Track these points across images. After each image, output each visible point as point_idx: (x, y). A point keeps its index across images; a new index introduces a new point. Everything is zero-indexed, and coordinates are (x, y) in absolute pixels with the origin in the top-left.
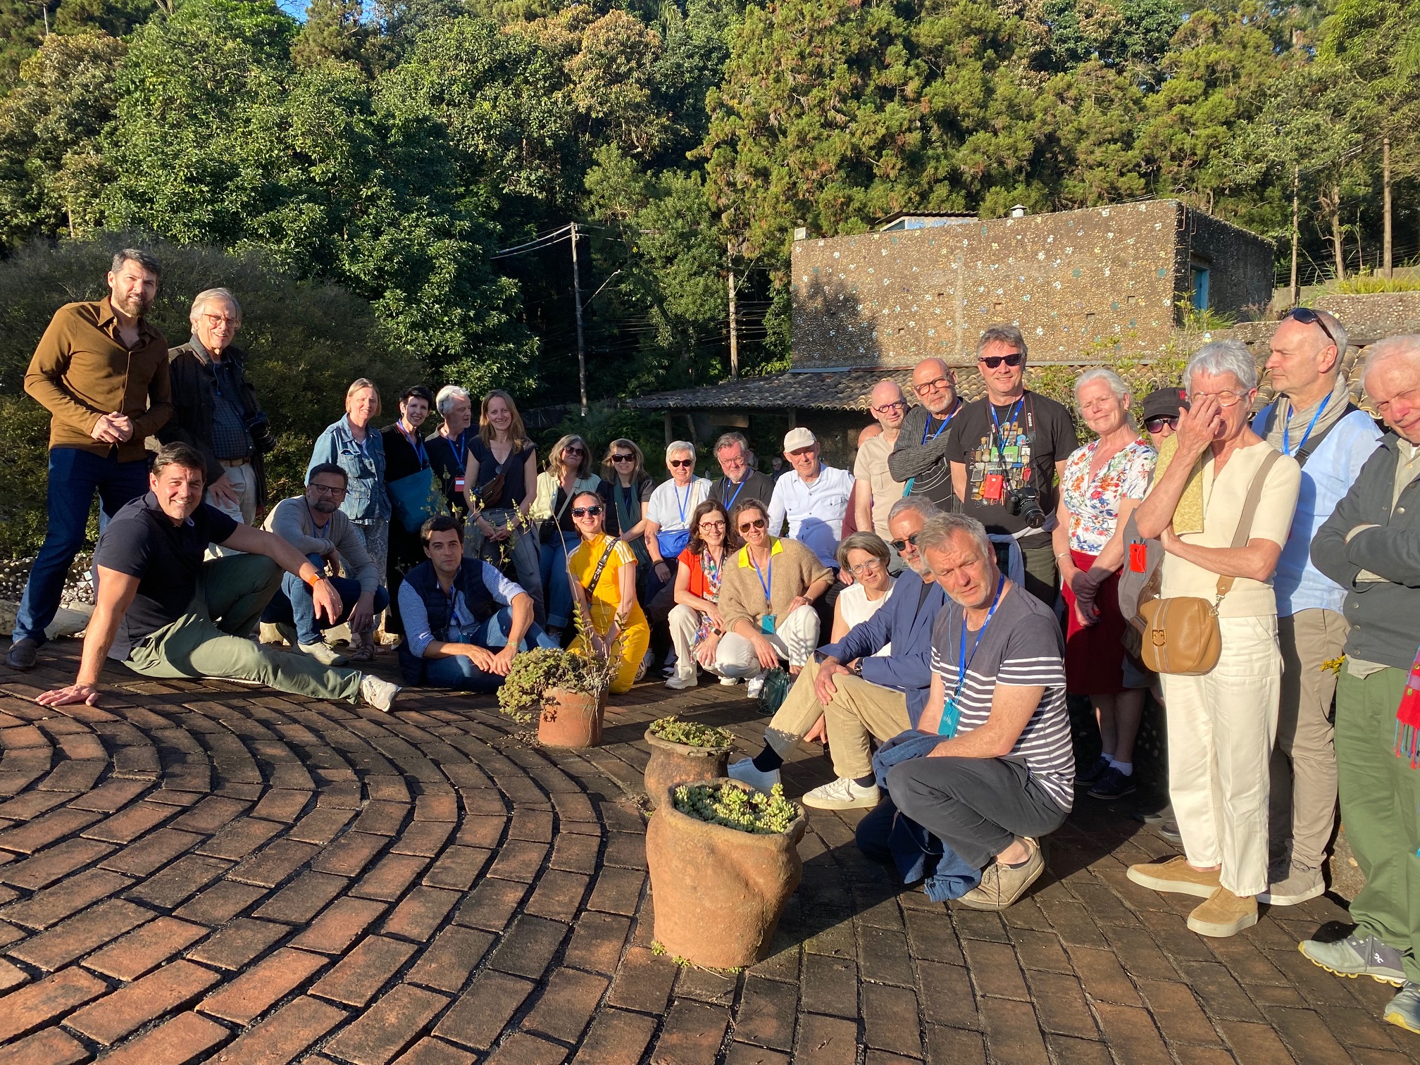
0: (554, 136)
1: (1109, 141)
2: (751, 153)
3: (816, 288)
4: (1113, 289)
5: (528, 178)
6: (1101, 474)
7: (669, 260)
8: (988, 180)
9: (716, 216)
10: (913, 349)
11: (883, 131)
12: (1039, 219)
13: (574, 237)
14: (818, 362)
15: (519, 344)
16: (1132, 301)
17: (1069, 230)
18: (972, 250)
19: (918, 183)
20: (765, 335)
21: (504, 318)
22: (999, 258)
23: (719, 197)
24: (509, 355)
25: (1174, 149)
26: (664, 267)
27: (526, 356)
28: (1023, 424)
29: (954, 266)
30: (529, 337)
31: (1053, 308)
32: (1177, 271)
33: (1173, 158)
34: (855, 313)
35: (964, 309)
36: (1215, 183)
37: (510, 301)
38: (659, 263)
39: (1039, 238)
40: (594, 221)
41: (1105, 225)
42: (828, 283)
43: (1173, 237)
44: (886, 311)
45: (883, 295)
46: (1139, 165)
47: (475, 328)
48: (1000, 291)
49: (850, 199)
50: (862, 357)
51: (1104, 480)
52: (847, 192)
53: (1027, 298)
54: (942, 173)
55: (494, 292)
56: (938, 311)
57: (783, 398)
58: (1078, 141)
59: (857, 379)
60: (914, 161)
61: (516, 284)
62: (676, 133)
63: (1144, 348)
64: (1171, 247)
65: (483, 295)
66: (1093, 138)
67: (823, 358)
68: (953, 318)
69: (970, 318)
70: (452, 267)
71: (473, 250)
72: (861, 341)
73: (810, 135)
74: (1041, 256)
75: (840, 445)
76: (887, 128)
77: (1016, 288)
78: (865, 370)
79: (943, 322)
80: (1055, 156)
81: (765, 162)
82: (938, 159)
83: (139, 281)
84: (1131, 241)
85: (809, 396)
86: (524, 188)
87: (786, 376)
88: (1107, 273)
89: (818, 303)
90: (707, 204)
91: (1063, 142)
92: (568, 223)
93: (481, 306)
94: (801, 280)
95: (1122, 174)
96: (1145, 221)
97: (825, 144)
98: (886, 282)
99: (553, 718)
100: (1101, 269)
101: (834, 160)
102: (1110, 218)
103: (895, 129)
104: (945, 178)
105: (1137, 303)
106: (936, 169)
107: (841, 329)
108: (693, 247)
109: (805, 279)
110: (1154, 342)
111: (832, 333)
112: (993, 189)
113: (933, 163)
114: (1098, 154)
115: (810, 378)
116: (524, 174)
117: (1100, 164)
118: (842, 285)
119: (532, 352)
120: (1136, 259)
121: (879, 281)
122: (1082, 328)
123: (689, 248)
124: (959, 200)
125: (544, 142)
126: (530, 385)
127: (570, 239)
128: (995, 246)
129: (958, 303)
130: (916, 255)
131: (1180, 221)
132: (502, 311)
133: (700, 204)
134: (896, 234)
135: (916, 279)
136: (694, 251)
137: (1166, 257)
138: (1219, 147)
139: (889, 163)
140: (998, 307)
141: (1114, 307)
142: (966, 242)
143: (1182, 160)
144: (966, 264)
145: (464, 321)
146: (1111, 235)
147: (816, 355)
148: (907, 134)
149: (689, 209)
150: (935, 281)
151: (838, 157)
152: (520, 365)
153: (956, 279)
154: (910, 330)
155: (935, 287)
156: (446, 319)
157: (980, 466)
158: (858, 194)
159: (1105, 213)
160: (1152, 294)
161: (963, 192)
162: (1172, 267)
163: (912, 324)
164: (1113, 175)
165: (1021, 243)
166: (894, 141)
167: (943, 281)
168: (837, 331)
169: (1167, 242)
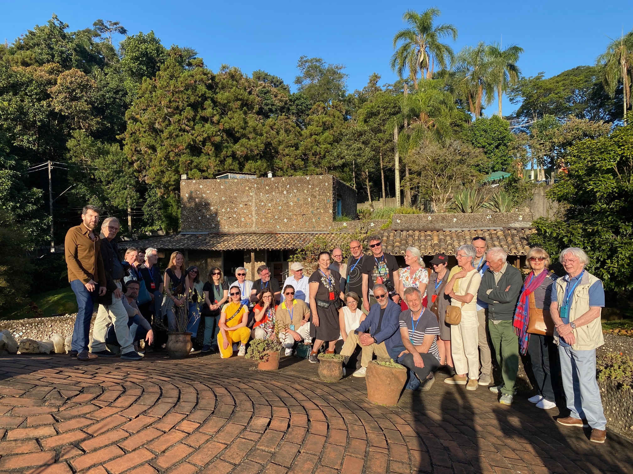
0: (41, 121)
1: (290, 146)
2: (146, 139)
3: (191, 198)
4: (312, 206)
5: (28, 139)
7: (109, 183)
8: (247, 158)
9: (132, 164)
10: (236, 225)
11: (206, 135)
12: (284, 179)
13: (50, 168)
14: (193, 230)
15: (42, 220)
16: (319, 210)
17: (295, 184)
18: (258, 188)
19: (220, 157)
20: (144, 215)
21: (35, 207)
22: (268, 192)
23: (132, 156)
24: (36, 225)
25: (313, 151)
26: (106, 185)
27: (45, 225)
29: (251, 194)
30: (47, 217)
31: (290, 212)
32: (333, 200)
33: (313, 155)
34: (208, 209)
35: (256, 211)
37: (38, 199)
38: (104, 183)
39: (284, 186)
40: (72, 163)
41: (308, 182)
42: (197, 198)
43: (332, 189)
44: (223, 210)
45: (222, 204)
46: (301, 156)
47: (19, 211)
48: (270, 205)
49: (192, 162)
50: (214, 228)
51: (415, 279)
52: (191, 158)
53: (280, 208)
54: (229, 153)
55: (30, 195)
56: (245, 211)
57: (183, 245)
58: (279, 145)
59: (213, 237)
60: (218, 148)
61: (41, 192)
62: (103, 124)
63: (323, 228)
64: (331, 192)
65: (24, 196)
66: (284, 144)
67: (196, 228)
68: (251, 214)
69: (258, 214)
70: (9, 183)
71: (16, 174)
72: (213, 221)
73: (175, 134)
74: (285, 192)
75: (204, 265)
76: (208, 134)
77: (276, 204)
78: (215, 234)
79: (247, 215)
80: (270, 150)
81: (153, 143)
82: (227, 147)
84: (317, 189)
85: (194, 244)
86: (25, 144)
87: (179, 235)
88: (309, 200)
89: (193, 204)
90: (126, 158)
91: (273, 145)
93: (22, 201)
94: (185, 194)
95: (296, 159)
96: (322, 182)
97: (181, 138)
98: (223, 199)
99: (267, 361)
100: (307, 199)
101: (185, 145)
102: (309, 180)
103: (210, 135)
104: (230, 156)
105: (320, 211)
106: (227, 152)
107: (203, 216)
108: (121, 177)
109: (187, 195)
110: (327, 225)
111: (200, 218)
112: (249, 162)
113: (225, 149)
114: (287, 151)
115: (191, 237)
116: (25, 137)
117: (287, 155)
118: (202, 198)
119: (48, 223)
120: (319, 195)
121: (220, 198)
122: (300, 218)
123: (119, 177)
124: (236, 166)
125: (36, 123)
126: (47, 239)
127: (48, 168)
128: (267, 187)
129: (253, 209)
130: (235, 189)
131: (334, 183)
132: (33, 204)
133: (123, 159)
134: (223, 180)
135: (236, 198)
136: (122, 179)
137: (330, 194)
138: (329, 152)
139: (209, 148)
140: (269, 211)
141: (312, 212)
142: (256, 185)
143: (316, 155)
144: (256, 194)
145: (14, 209)
146: (310, 186)
147: (193, 227)
148: (215, 137)
149: (118, 160)
150: (244, 200)
151: (187, 144)
152: (43, 229)
153: (252, 199)
154: (234, 218)
155: (244, 202)
156: (4, 207)
157: (375, 275)
158: (196, 160)
159: (308, 178)
160: (325, 209)
161: (237, 162)
162: (332, 199)
163: (235, 216)
164: (292, 159)
165: (277, 187)
166: (210, 139)
167: (247, 200)
168: (202, 217)
169: (330, 190)
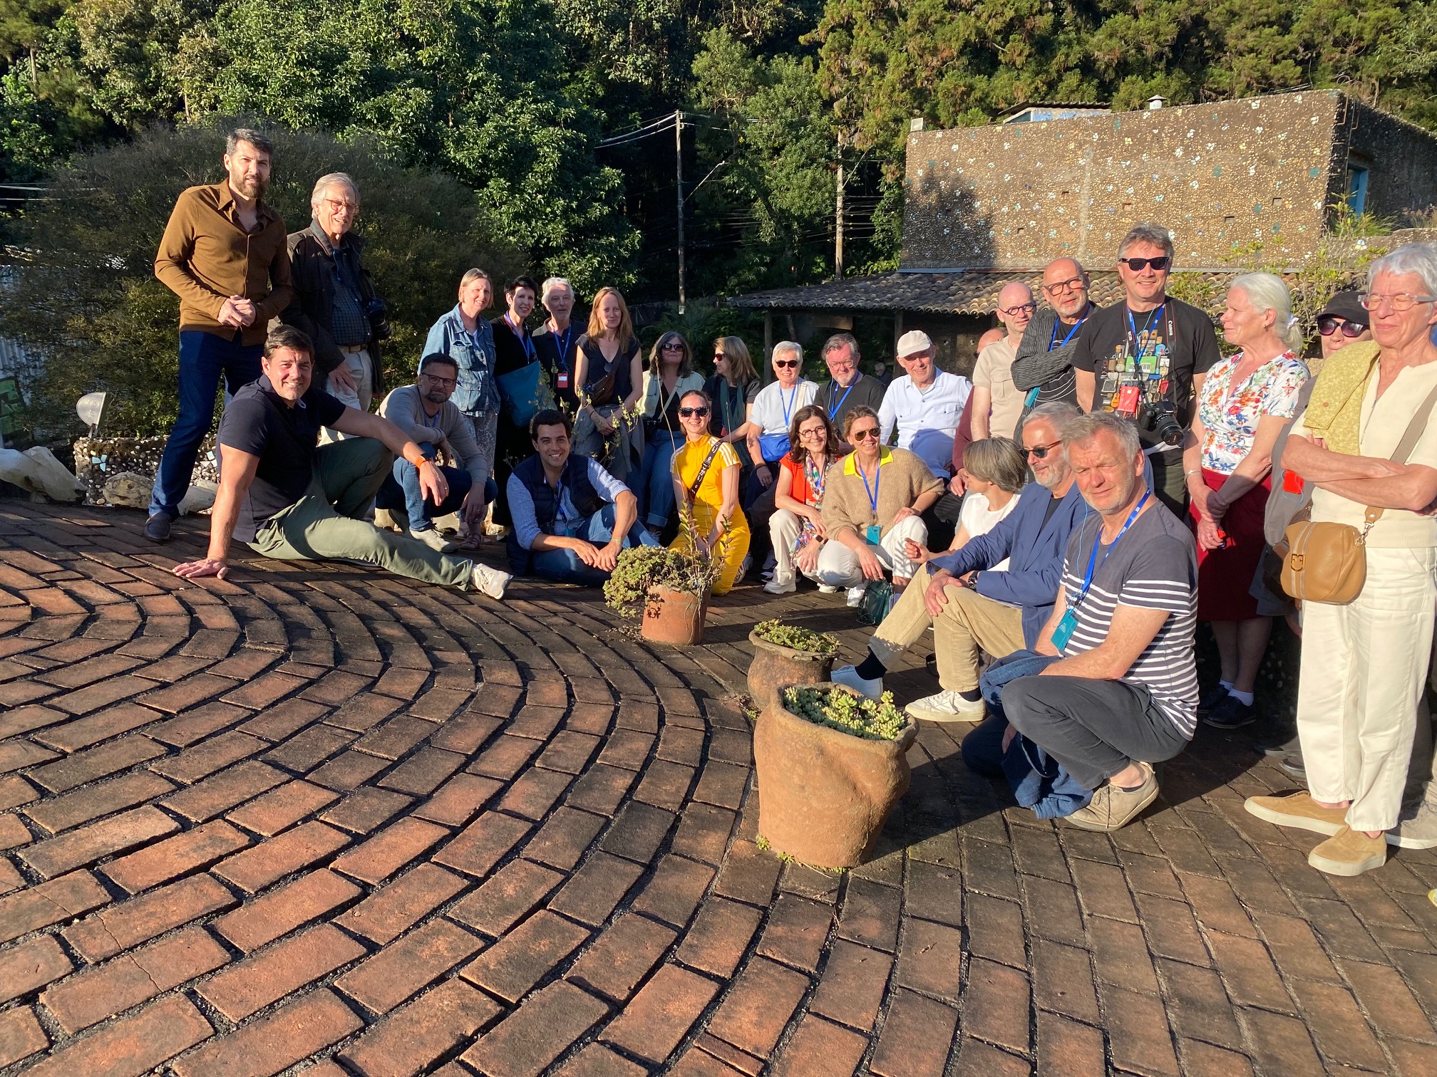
0: (662, 19)
1: (1264, 24)
2: (867, 38)
3: (931, 182)
4: (1258, 189)
5: (634, 63)
6: (1242, 389)
7: (777, 151)
8: (1123, 68)
9: (828, 105)
10: (1033, 250)
11: (1012, 14)
12: (1179, 112)
13: (679, 126)
14: (929, 262)
15: (620, 238)
16: (1278, 203)
17: (1212, 125)
18: (1102, 144)
19: (1047, 71)
20: (873, 232)
21: (606, 210)
22: (1131, 154)
23: (832, 85)
24: (610, 249)
25: (1337, 33)
26: (771, 158)
27: (626, 250)
28: (1162, 332)
29: (1081, 162)
30: (631, 231)
31: (1188, 209)
32: (1332, 170)
33: (1336, 43)
34: (970, 210)
35: (1091, 208)
36: (1382, 72)
37: (612, 192)
38: (766, 154)
39: (1179, 131)
40: (700, 109)
41: (1254, 119)
42: (944, 178)
43: (1330, 132)
44: (1005, 209)
45: (1003, 192)
46: (1296, 51)
47: (578, 219)
48: (1131, 190)
49: (971, 88)
50: (977, 257)
51: (1243, 395)
52: (969, 80)
53: (1159, 198)
54: (1073, 60)
55: (597, 183)
56: (1061, 210)
57: (891, 299)
58: (1228, 24)
59: (970, 280)
60: (1043, 47)
61: (619, 175)
62: (789, 16)
63: (1288, 255)
64: (1328, 144)
65: (586, 185)
66: (1245, 20)
67: (935, 257)
68: (1077, 219)
69: (1094, 219)
70: (556, 156)
71: (577, 138)
72: (977, 240)
73: (932, 18)
74: (1179, 152)
75: (948, 351)
76: (1016, 11)
77: (1149, 187)
78: (979, 272)
79: (1066, 222)
80: (1201, 41)
81: (882, 47)
82: (1069, 44)
83: (253, 162)
84: (1282, 137)
85: (918, 297)
86: (629, 74)
87: (894, 276)
88: (1252, 172)
89: (932, 198)
90: (818, 92)
91: (1211, 26)
92: (673, 112)
93: (584, 197)
94: (916, 173)
95: (1275, 62)
96: (1300, 114)
97: (948, 28)
98: (1007, 178)
99: (657, 614)
100: (1246, 168)
101: (956, 46)
102: (1260, 110)
103: (1024, 12)
104: (1076, 66)
105: (1283, 206)
106: (1067, 55)
107: (956, 227)
108: (802, 137)
109: (920, 172)
110: (1299, 249)
111: (946, 231)
112: (1128, 78)
113: (1064, 49)
114: (1251, 39)
115: (920, 279)
116: (630, 59)
117: (1251, 51)
118: (958, 179)
119: (633, 246)
120: (1286, 156)
121: (999, 177)
122: (1218, 231)
123: (798, 138)
124: (1090, 90)
125: (652, 25)
126: (630, 281)
127: (675, 128)
128: (1128, 141)
129: (1084, 202)
130: (1040, 150)
131: (1340, 115)
132: (605, 202)
133: (811, 92)
134: (1020, 126)
135: (1040, 175)
136: (803, 142)
137: (1322, 153)
138: (1390, 31)
139: (1016, 49)
140: (1128, 208)
141: (1256, 210)
142: (1096, 136)
143: (1346, 45)
144: (1095, 161)
145: (566, 212)
146: (1259, 130)
147: (928, 254)
148: (1038, 17)
149: (799, 97)
150: (1060, 178)
151: (961, 43)
152: (621, 259)
153: (1083, 176)
154: (1030, 230)
155: (1060, 184)
156: (549, 210)
157: (1113, 376)
158: (981, 82)
159: (1255, 105)
160: (1302, 197)
161: (1095, 82)
162: (1327, 166)
163: (1032, 223)
164: (1265, 62)
165: (1158, 138)
166: (1022, 24)
167: (1068, 178)
168: (952, 230)
169: (1323, 137)
